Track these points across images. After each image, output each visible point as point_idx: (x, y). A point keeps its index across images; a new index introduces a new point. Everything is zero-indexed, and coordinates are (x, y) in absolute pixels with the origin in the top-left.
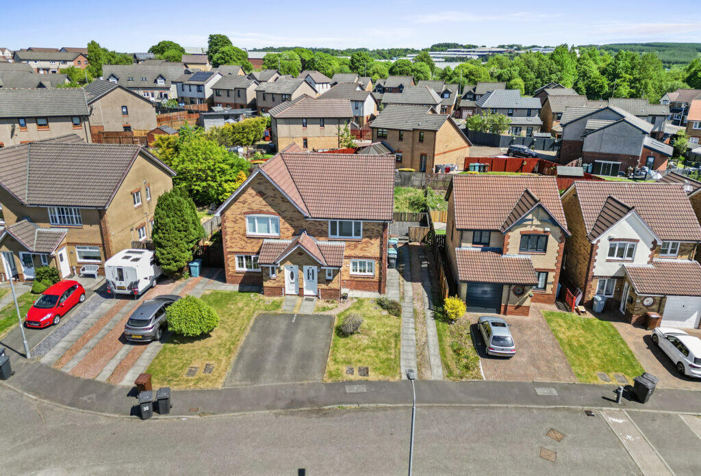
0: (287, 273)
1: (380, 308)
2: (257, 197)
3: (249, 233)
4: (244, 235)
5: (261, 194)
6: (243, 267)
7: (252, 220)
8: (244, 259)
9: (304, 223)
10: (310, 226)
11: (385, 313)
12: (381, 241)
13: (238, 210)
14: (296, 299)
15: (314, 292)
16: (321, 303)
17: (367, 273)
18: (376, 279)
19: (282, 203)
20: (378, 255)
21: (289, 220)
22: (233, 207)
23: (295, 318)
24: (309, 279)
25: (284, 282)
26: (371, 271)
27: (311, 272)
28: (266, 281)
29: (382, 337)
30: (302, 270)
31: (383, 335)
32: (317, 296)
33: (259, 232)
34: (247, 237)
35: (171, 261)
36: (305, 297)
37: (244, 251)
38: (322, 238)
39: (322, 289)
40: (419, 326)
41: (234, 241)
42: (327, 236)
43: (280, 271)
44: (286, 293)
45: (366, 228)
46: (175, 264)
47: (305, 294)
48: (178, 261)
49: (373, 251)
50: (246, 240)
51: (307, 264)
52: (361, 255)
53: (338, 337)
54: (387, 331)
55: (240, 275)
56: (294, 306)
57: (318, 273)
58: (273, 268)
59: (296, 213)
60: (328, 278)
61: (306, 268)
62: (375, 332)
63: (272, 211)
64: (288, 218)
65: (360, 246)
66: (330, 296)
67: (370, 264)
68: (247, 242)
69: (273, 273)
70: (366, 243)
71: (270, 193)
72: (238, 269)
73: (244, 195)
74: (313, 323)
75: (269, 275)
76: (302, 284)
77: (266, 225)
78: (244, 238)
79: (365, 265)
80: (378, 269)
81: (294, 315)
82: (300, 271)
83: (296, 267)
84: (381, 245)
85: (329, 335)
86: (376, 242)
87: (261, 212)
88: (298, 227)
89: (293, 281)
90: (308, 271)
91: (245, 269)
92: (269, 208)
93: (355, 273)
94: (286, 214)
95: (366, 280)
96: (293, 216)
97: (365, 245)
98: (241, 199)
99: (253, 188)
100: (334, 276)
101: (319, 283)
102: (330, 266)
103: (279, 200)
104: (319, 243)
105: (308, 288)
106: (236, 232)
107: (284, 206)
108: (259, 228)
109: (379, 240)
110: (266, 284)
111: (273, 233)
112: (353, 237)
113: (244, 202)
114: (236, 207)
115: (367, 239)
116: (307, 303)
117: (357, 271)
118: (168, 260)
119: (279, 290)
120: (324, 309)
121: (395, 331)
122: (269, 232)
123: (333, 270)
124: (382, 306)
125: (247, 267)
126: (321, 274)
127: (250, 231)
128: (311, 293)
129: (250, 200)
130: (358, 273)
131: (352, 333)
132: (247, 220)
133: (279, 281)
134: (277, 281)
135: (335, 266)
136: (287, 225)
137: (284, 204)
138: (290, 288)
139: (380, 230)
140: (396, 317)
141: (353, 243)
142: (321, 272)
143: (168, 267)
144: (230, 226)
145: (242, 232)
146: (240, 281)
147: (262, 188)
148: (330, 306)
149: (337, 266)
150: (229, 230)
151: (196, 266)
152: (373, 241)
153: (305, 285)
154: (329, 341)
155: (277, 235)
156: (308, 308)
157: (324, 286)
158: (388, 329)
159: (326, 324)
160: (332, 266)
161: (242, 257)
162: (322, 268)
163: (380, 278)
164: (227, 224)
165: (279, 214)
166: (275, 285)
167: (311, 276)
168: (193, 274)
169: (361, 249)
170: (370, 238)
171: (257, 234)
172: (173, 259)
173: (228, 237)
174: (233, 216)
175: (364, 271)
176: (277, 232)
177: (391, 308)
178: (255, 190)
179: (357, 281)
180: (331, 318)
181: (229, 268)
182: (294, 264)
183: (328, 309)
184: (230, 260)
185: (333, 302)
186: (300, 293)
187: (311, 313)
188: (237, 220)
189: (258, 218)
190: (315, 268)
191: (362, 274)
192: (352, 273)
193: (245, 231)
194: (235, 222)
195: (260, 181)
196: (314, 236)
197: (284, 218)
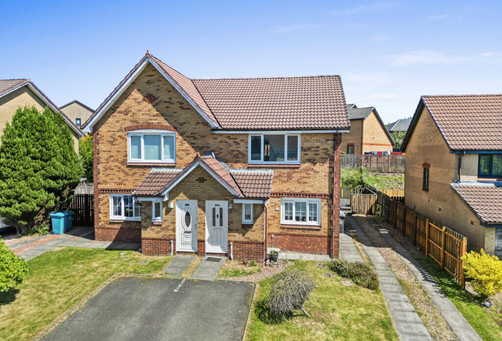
0: (180, 214)
1: (335, 276)
2: (145, 104)
3: (131, 160)
4: (124, 162)
5: (150, 98)
6: (120, 214)
7: (136, 140)
8: (123, 201)
9: (211, 142)
10: (221, 145)
11: (348, 283)
12: (331, 168)
13: (118, 124)
14: (191, 259)
15: (222, 248)
16: (234, 265)
17: (308, 223)
18: (324, 232)
19: (180, 111)
20: (326, 191)
21: (190, 137)
22: (110, 120)
23: (180, 286)
24: (214, 224)
25: (174, 230)
26: (315, 219)
27: (217, 212)
28: (146, 228)
29: (354, 327)
30: (204, 209)
31: (356, 321)
32: (226, 255)
33: (146, 158)
34: (128, 166)
35: (12, 200)
36: (207, 257)
37: (123, 187)
38: (239, 165)
39: (235, 242)
40: (422, 307)
41: (108, 172)
42: (245, 162)
43: (168, 211)
44: (177, 250)
45: (307, 145)
46: (17, 205)
47: (207, 251)
48: (24, 201)
49: (317, 184)
50: (127, 170)
51: (211, 198)
52: (298, 191)
53: (259, 323)
54: (362, 315)
55: (116, 226)
56: (185, 268)
57: (230, 211)
58: (157, 205)
59: (201, 126)
60: (245, 221)
61: (210, 204)
62: (338, 315)
63: (166, 124)
64: (187, 134)
65: (296, 176)
66: (249, 253)
67: (313, 207)
68: (127, 174)
69: (158, 214)
70: (306, 170)
71: (163, 96)
72: (112, 217)
73: (127, 101)
74: (214, 294)
75: (150, 217)
76: (203, 234)
77: (157, 147)
78: (124, 168)
79: (305, 209)
80: (326, 214)
81: (180, 281)
82: (200, 210)
83: (194, 203)
84: (331, 173)
85: (242, 318)
86: (323, 169)
87: (149, 126)
88: (203, 147)
89: (189, 229)
90: (214, 210)
91: (123, 217)
92: (161, 120)
93: (289, 222)
94: (184, 128)
95: (306, 233)
96: (196, 131)
97: (304, 175)
98: (122, 108)
99: (139, 90)
100: (255, 219)
101: (230, 230)
102: (249, 198)
103: (176, 107)
104: (232, 171)
105: (212, 242)
106: (112, 159)
107: (183, 116)
108: (146, 153)
109: (327, 165)
110: (145, 234)
111: (166, 159)
112: (286, 161)
113: (126, 113)
114: (115, 119)
115: (307, 164)
116: (208, 263)
117: (291, 218)
118: (8, 197)
119: (165, 244)
120: (236, 273)
121: (378, 314)
122: (160, 158)
123: (254, 205)
124: (339, 272)
125: (126, 214)
126: (234, 214)
127: (133, 157)
128: (218, 249)
129: (135, 108)
130: (294, 222)
131: (289, 315)
132: (129, 140)
133: (166, 228)
134: (163, 229)
135: (256, 198)
136: (186, 145)
137: (183, 112)
138: (183, 243)
139: (329, 148)
140: (370, 291)
141: (286, 171)
142: (235, 210)
143: (8, 209)
144: (105, 149)
145: (121, 158)
146: (114, 237)
147: (152, 89)
148: (248, 269)
149: (260, 198)
150: (103, 156)
151: (59, 218)
152: (317, 167)
153: (207, 235)
154: (239, 329)
155: (172, 161)
156: (210, 272)
157: (238, 237)
158: (362, 310)
159: (238, 296)
160: (252, 198)
161: (120, 199)
162: (236, 201)
163: (330, 230)
164: (102, 147)
165: (176, 128)
166: (160, 236)
167: (218, 220)
168: (54, 230)
169: (299, 182)
170: (313, 162)
171: (143, 160)
172: (16, 198)
173: (100, 167)
174: (111, 134)
175: (304, 219)
176: (172, 157)
177: (359, 275)
178: (142, 93)
179: (292, 235)
180: (248, 288)
181: (100, 215)
182: (191, 197)
183: (244, 273)
184: (102, 203)
185: (252, 265)
186: (200, 250)
187: (212, 279)
188: (115, 140)
189: (145, 136)
190: (224, 204)
191: (301, 223)
192: (284, 221)
193: (126, 156)
194: (112, 143)
195: (149, 78)
196: (226, 162)
197: (181, 134)
